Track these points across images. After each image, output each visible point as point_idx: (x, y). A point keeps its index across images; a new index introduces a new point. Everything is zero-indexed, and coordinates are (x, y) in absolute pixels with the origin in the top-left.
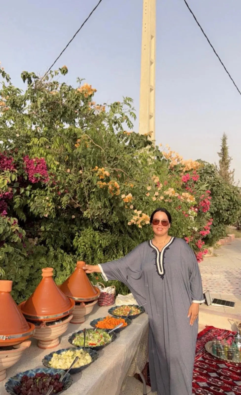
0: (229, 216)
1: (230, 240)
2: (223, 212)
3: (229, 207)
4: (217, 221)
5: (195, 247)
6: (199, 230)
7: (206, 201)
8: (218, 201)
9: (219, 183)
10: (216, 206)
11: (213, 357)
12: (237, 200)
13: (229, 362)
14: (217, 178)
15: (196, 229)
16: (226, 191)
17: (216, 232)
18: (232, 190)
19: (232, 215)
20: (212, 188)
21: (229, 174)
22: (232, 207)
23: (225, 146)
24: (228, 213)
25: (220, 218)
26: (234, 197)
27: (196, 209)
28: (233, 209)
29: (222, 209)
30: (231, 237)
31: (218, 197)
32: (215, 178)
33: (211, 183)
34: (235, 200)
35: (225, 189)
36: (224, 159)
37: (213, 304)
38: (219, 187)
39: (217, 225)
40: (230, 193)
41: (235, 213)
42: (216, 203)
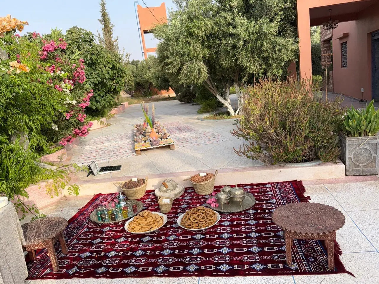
0: (116, 85)
1: (124, 108)
2: (107, 81)
3: (114, 75)
4: (103, 91)
5: (77, 121)
6: (78, 103)
7: (78, 70)
8: (100, 70)
9: (98, 51)
10: (99, 77)
11: (98, 224)
12: (120, 67)
13: (113, 223)
14: (95, 46)
15: (74, 102)
16: (108, 60)
17: (105, 102)
18: (113, 57)
19: (118, 83)
20: (91, 57)
21: (113, 42)
22: (117, 76)
23: (104, 12)
24: (115, 82)
25: (105, 88)
26: (116, 65)
27: (71, 82)
28: (118, 77)
29: (105, 78)
30: (124, 105)
31: (100, 66)
32: (93, 46)
33: (89, 51)
34: (119, 68)
35: (106, 57)
36: (106, 27)
37: (100, 173)
38: (98, 55)
39: (105, 96)
40: (112, 61)
41: (121, 81)
42: (98, 73)
